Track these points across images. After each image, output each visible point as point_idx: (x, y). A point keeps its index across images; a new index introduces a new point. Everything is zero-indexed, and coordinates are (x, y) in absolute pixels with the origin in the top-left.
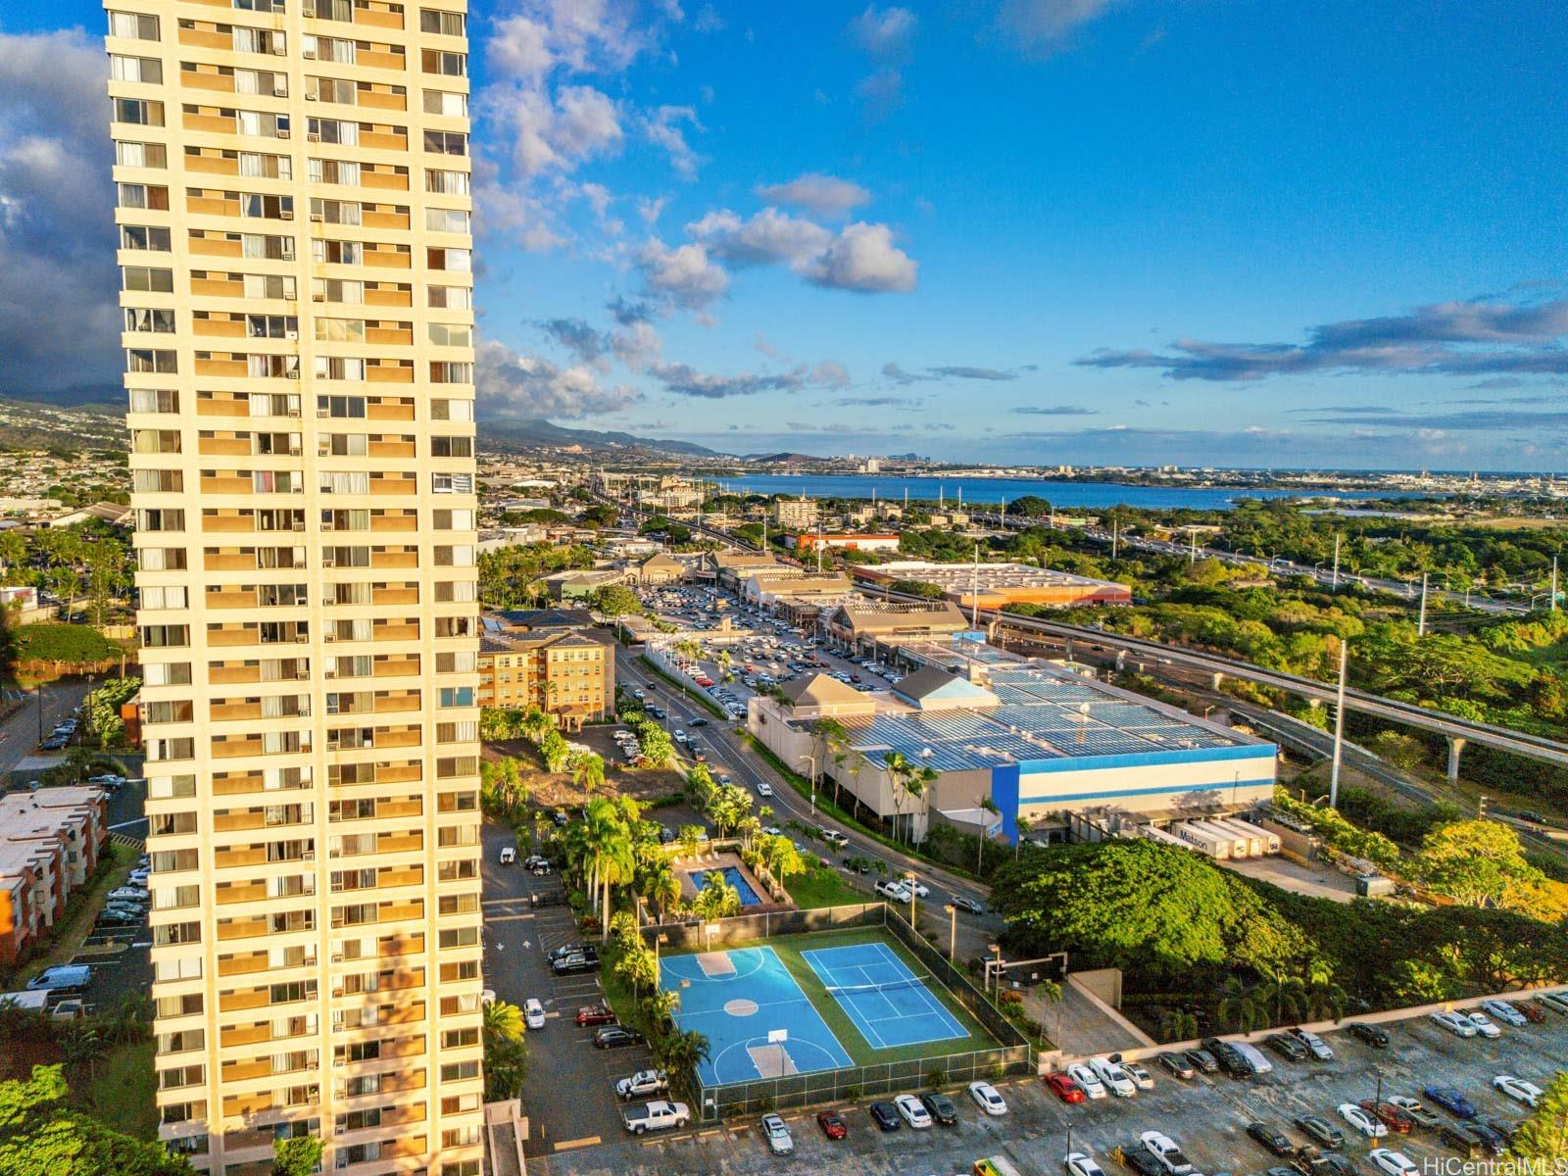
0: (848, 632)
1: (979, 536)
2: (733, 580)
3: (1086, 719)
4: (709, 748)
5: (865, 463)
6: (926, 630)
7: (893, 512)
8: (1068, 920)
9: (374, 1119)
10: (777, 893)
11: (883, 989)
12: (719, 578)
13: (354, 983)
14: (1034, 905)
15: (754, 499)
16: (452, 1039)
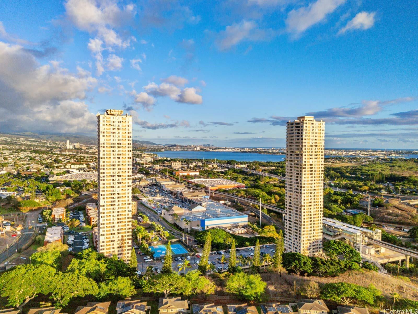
0: (182, 197)
1: (219, 171)
2: (160, 185)
4: (155, 219)
5: (196, 147)
7: (200, 164)
9: (120, 254)
10: (165, 239)
12: (157, 184)
13: (119, 240)
14: (199, 237)
15: (166, 160)
16: (128, 246)
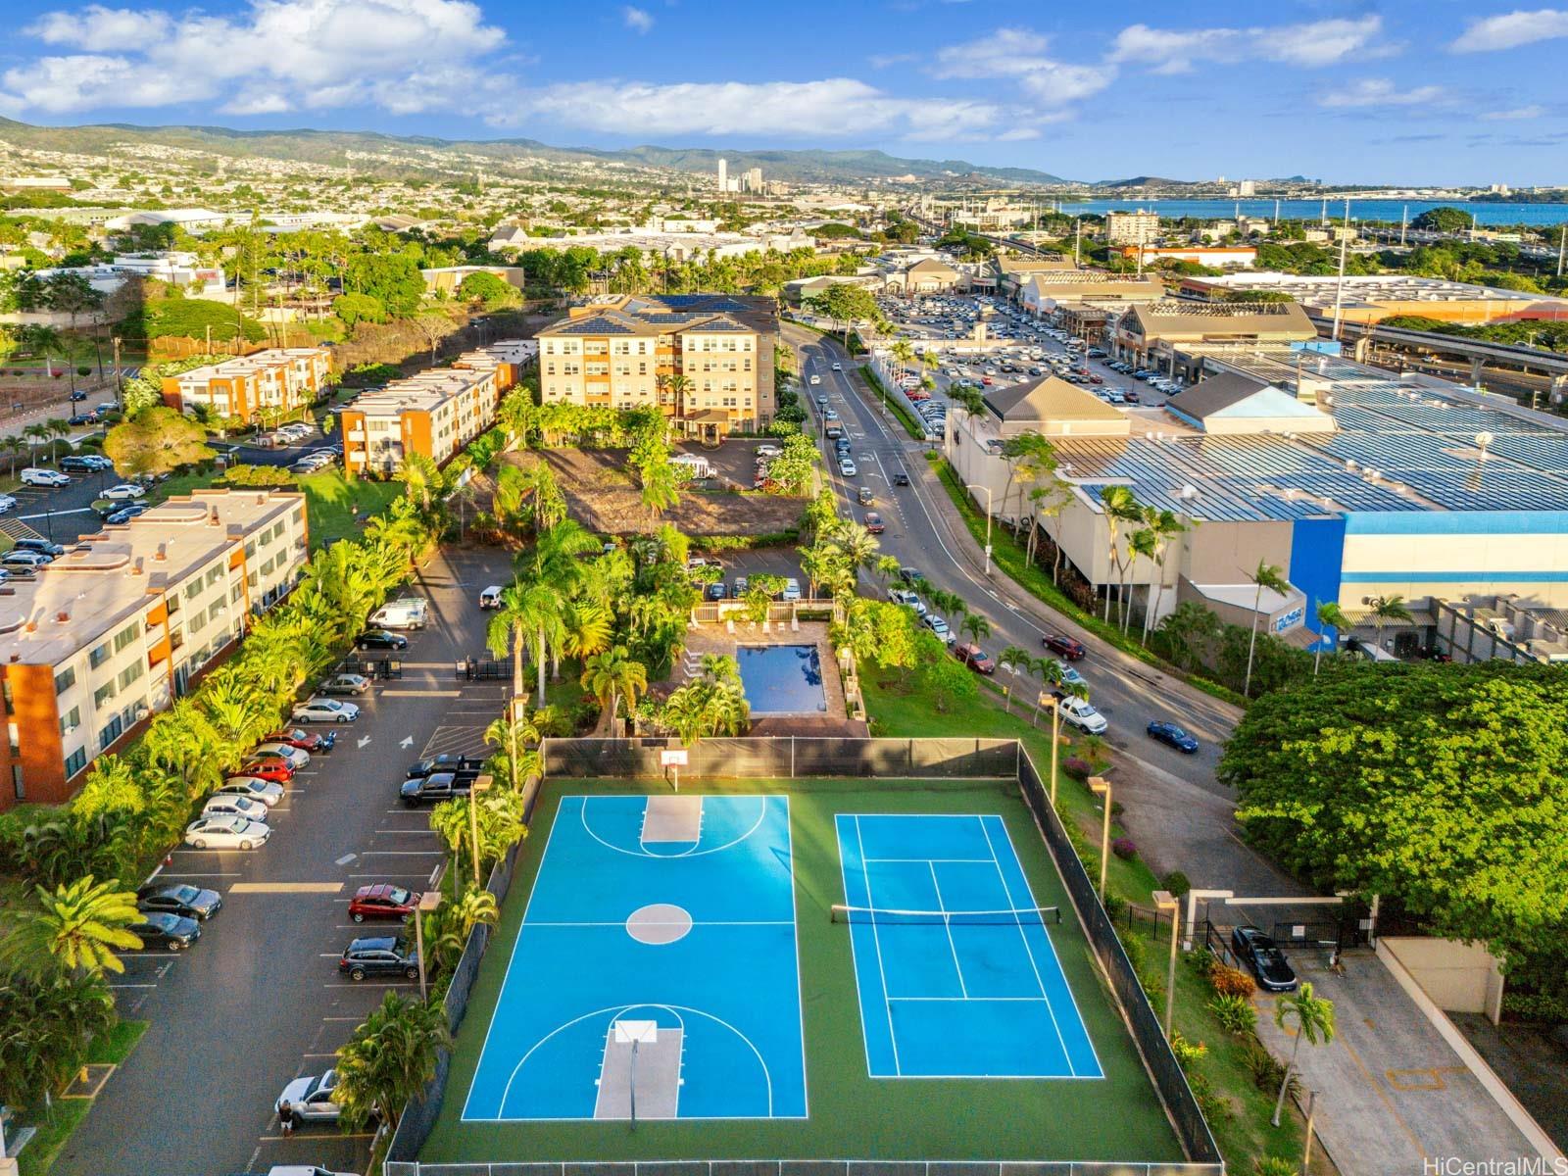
0: (1137, 340)
1: (1367, 253)
2: (1014, 287)
3: (1485, 456)
5: (1237, 185)
6: (1251, 338)
7: (1257, 227)
8: (1378, 837)
10: (850, 697)
11: (955, 922)
12: (999, 286)
15: (1088, 219)
